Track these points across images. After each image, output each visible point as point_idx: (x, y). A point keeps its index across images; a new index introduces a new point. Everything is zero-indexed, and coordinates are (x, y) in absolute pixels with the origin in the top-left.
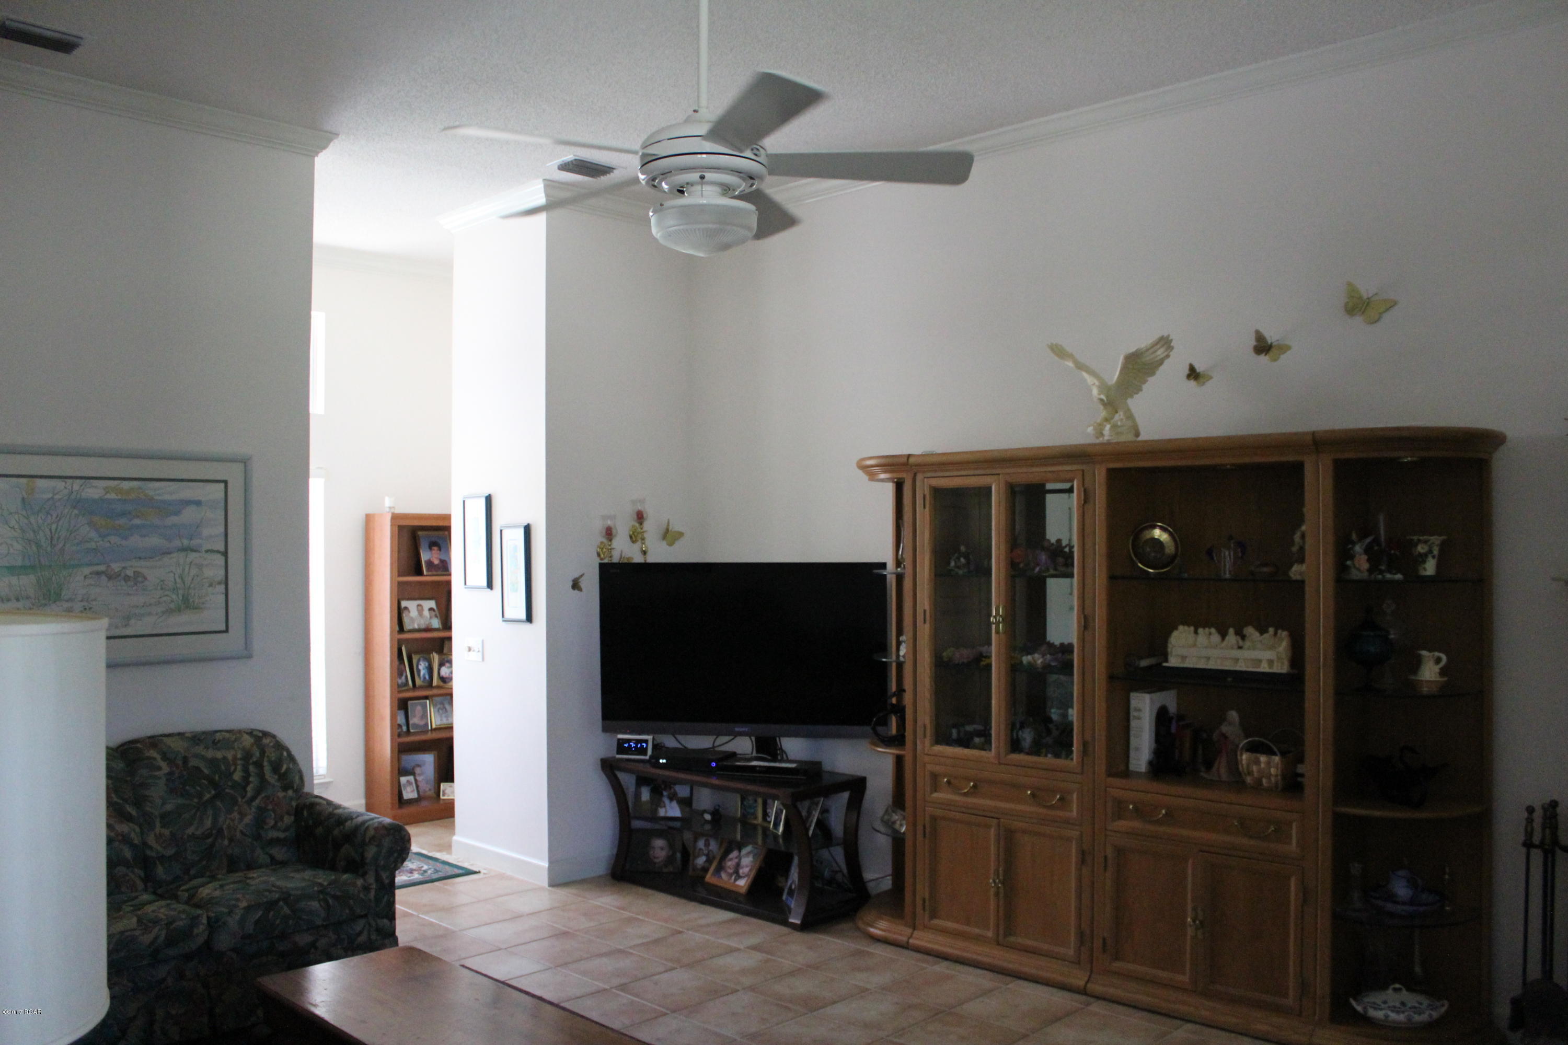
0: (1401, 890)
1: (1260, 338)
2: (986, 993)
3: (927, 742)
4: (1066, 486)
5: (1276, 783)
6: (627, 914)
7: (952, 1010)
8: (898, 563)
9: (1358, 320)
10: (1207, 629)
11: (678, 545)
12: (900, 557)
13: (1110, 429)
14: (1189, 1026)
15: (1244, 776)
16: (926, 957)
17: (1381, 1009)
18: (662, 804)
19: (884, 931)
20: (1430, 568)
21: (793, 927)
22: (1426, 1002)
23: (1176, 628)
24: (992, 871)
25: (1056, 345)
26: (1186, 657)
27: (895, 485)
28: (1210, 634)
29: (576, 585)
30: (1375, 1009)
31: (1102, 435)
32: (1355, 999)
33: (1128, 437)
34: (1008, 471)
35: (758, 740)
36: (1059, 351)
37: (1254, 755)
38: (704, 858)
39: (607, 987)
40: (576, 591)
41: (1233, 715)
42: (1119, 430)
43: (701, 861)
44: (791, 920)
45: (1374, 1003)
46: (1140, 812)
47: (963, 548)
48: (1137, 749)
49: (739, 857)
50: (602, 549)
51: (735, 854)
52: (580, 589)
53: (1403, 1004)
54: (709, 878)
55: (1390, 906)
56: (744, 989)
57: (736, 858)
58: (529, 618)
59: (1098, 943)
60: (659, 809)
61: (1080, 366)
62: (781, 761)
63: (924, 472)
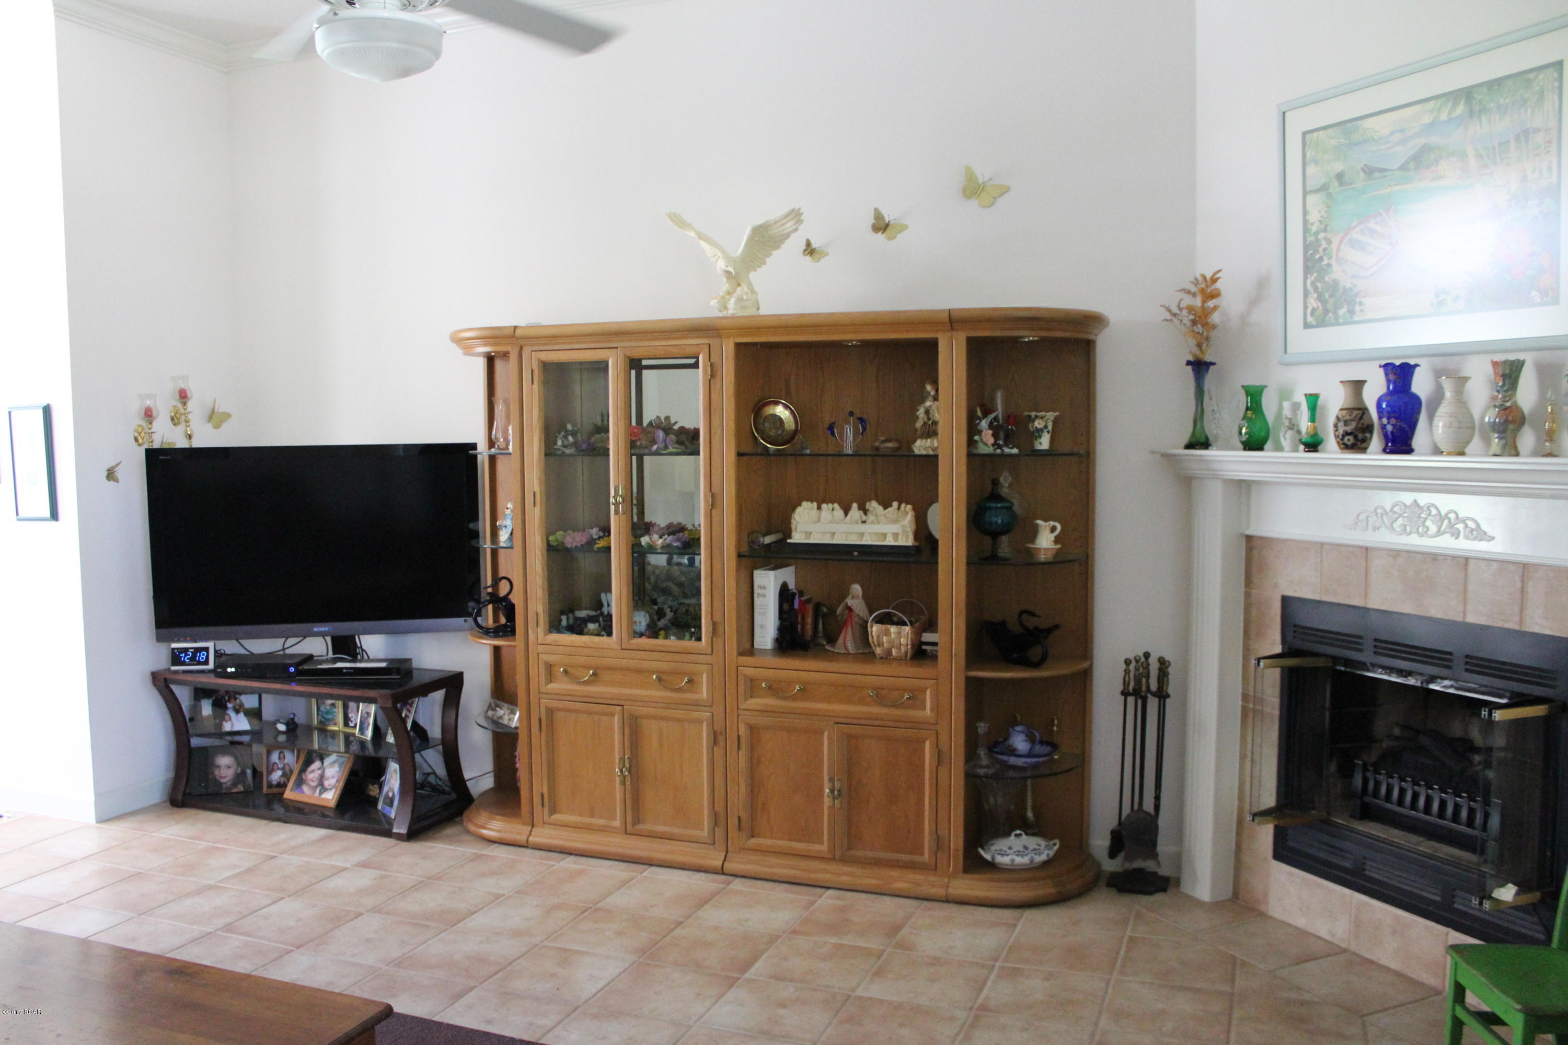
0: (1020, 742)
1: (878, 216)
2: (624, 883)
3: (541, 631)
4: (692, 361)
5: (906, 653)
6: (203, 844)
7: (599, 906)
8: (491, 444)
9: (973, 203)
10: (830, 505)
11: (225, 426)
12: (493, 437)
13: (736, 302)
14: (830, 892)
15: (874, 648)
16: (550, 854)
17: (1007, 855)
18: (227, 717)
19: (499, 831)
20: (1044, 443)
21: (399, 837)
22: (1043, 843)
23: (800, 505)
24: (617, 761)
25: (675, 214)
26: (811, 533)
27: (486, 360)
28: (833, 510)
29: (111, 475)
30: (1002, 855)
31: (726, 308)
32: (983, 849)
33: (750, 312)
34: (625, 344)
35: (334, 639)
36: (678, 220)
37: (884, 626)
38: (280, 773)
39: (209, 930)
40: (112, 483)
41: (857, 589)
42: (744, 304)
43: (276, 776)
44: (395, 830)
45: (1001, 850)
46: (774, 689)
47: (569, 427)
48: (762, 626)
49: (322, 768)
50: (140, 434)
51: (317, 764)
52: (116, 480)
53: (1025, 847)
54: (289, 794)
55: (1013, 760)
56: (368, 911)
57: (319, 769)
58: (54, 515)
59: (733, 822)
60: (224, 723)
61: (701, 236)
62: (361, 661)
63: (533, 345)
